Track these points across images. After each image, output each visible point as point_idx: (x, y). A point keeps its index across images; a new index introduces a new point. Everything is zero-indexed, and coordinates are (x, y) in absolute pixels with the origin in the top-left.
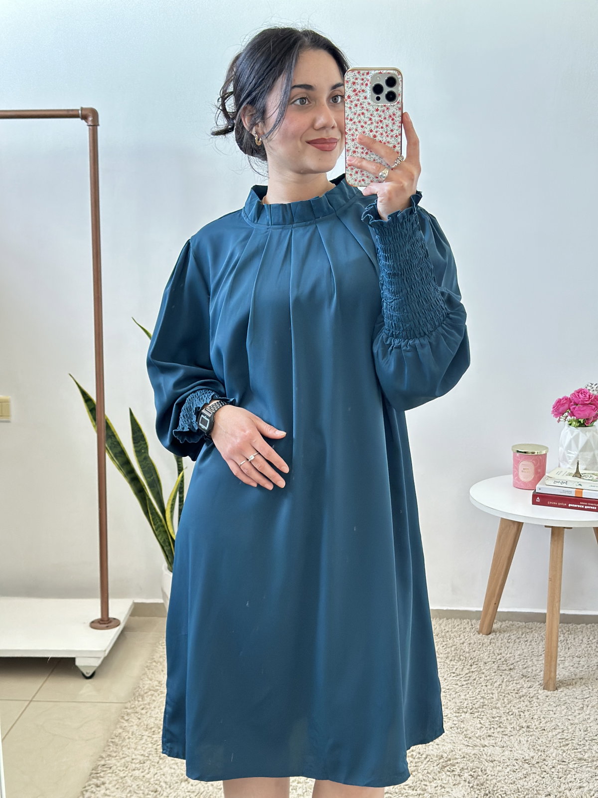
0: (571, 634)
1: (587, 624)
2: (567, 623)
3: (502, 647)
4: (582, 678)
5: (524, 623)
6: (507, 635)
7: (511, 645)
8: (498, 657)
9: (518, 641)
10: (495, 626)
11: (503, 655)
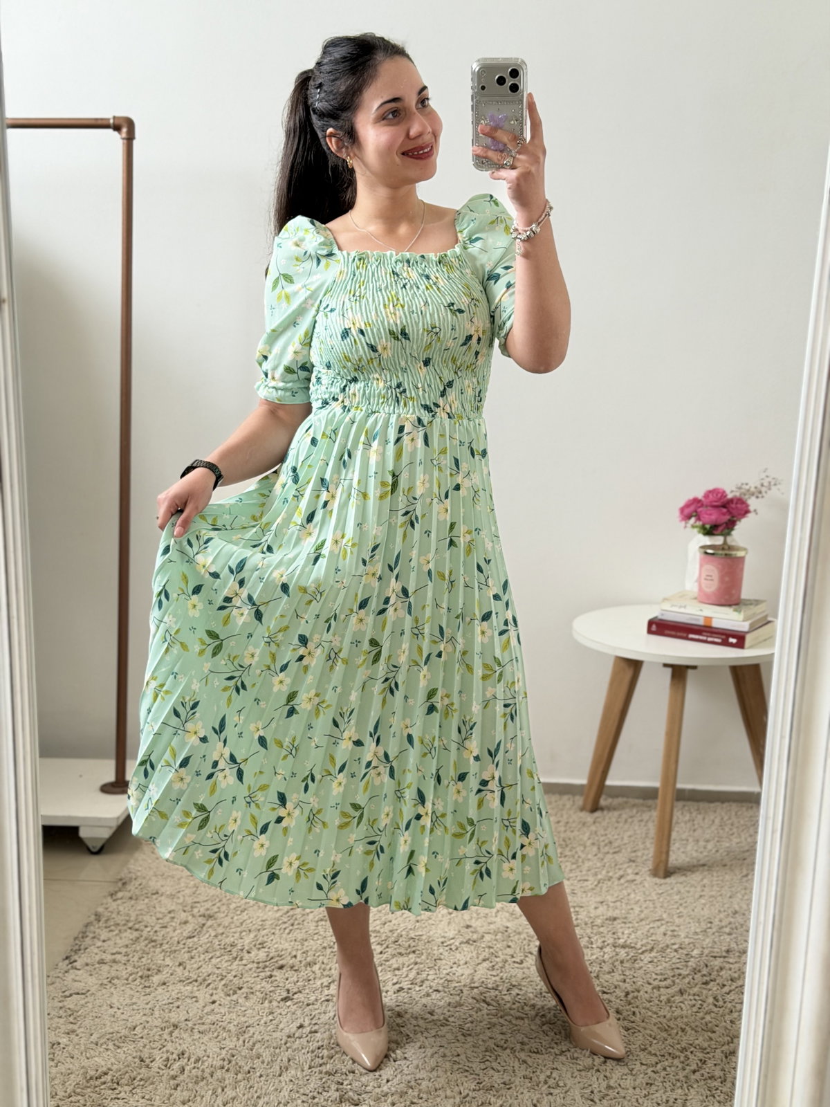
0: (700, 813)
1: (723, 802)
2: (698, 801)
3: (608, 827)
4: (704, 865)
5: (640, 801)
6: (616, 813)
7: (621, 825)
8: (602, 839)
9: (630, 820)
10: (603, 802)
11: (609, 836)
